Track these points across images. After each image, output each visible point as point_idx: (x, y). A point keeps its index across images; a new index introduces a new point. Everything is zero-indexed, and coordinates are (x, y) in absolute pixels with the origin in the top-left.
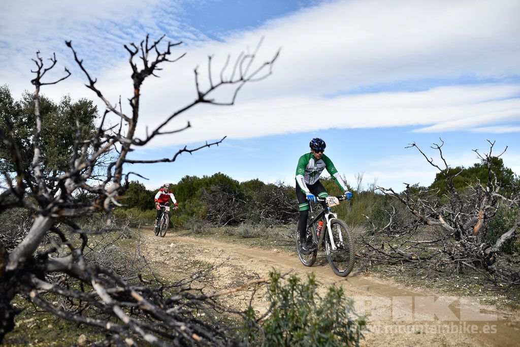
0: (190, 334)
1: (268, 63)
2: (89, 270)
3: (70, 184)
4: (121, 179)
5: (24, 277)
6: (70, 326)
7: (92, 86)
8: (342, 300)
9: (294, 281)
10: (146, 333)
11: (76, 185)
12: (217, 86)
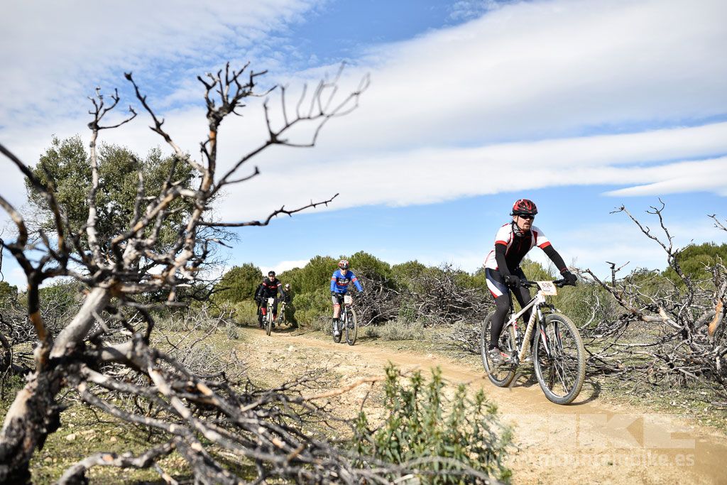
0: (271, 438)
1: (355, 94)
2: (145, 355)
3: (130, 252)
4: (194, 246)
5: (71, 366)
6: (137, 439)
7: (158, 128)
8: (482, 407)
9: (417, 380)
10: (209, 429)
11: (137, 253)
12: (292, 124)
